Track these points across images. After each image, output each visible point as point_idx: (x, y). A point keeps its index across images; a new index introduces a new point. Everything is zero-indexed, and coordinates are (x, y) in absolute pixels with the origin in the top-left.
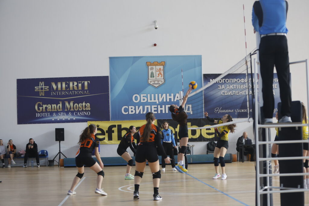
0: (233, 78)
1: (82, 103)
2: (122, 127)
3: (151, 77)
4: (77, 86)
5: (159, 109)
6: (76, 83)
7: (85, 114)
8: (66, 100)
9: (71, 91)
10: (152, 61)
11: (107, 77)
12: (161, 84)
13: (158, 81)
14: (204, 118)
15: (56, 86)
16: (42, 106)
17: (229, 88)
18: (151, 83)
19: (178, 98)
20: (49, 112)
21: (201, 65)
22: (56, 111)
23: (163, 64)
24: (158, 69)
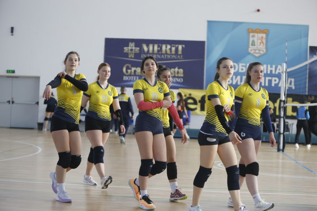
1: (175, 68)
3: (252, 45)
4: (171, 49)
6: (169, 47)
7: (177, 81)
9: (164, 54)
10: (254, 27)
11: (203, 43)
12: (262, 54)
13: (259, 50)
14: (307, 94)
15: (147, 48)
16: (131, 69)
18: (252, 52)
19: (279, 70)
20: (138, 75)
21: (307, 36)
23: (266, 32)
24: (260, 37)
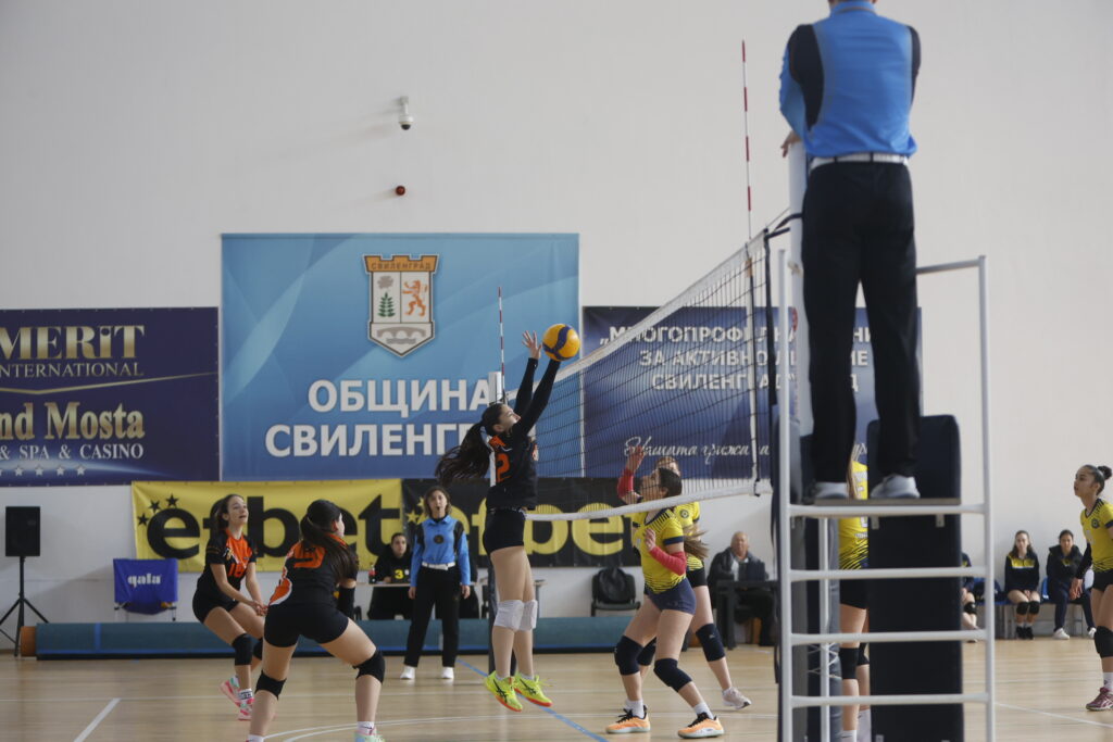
0: (698, 325)
1: (113, 410)
2: (268, 505)
3: (382, 315)
4: (95, 342)
5: (412, 439)
6: (89, 334)
7: (123, 455)
8: (51, 398)
9: (72, 362)
10: (387, 251)
11: (212, 312)
12: (418, 342)
13: (410, 331)
14: (583, 474)
15: (12, 341)
17: (682, 363)
18: (383, 339)
19: (482, 396)
21: (575, 273)
22: (12, 438)
23: (430, 265)
24: (411, 284)
